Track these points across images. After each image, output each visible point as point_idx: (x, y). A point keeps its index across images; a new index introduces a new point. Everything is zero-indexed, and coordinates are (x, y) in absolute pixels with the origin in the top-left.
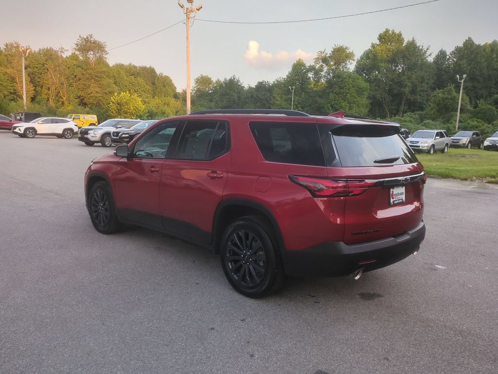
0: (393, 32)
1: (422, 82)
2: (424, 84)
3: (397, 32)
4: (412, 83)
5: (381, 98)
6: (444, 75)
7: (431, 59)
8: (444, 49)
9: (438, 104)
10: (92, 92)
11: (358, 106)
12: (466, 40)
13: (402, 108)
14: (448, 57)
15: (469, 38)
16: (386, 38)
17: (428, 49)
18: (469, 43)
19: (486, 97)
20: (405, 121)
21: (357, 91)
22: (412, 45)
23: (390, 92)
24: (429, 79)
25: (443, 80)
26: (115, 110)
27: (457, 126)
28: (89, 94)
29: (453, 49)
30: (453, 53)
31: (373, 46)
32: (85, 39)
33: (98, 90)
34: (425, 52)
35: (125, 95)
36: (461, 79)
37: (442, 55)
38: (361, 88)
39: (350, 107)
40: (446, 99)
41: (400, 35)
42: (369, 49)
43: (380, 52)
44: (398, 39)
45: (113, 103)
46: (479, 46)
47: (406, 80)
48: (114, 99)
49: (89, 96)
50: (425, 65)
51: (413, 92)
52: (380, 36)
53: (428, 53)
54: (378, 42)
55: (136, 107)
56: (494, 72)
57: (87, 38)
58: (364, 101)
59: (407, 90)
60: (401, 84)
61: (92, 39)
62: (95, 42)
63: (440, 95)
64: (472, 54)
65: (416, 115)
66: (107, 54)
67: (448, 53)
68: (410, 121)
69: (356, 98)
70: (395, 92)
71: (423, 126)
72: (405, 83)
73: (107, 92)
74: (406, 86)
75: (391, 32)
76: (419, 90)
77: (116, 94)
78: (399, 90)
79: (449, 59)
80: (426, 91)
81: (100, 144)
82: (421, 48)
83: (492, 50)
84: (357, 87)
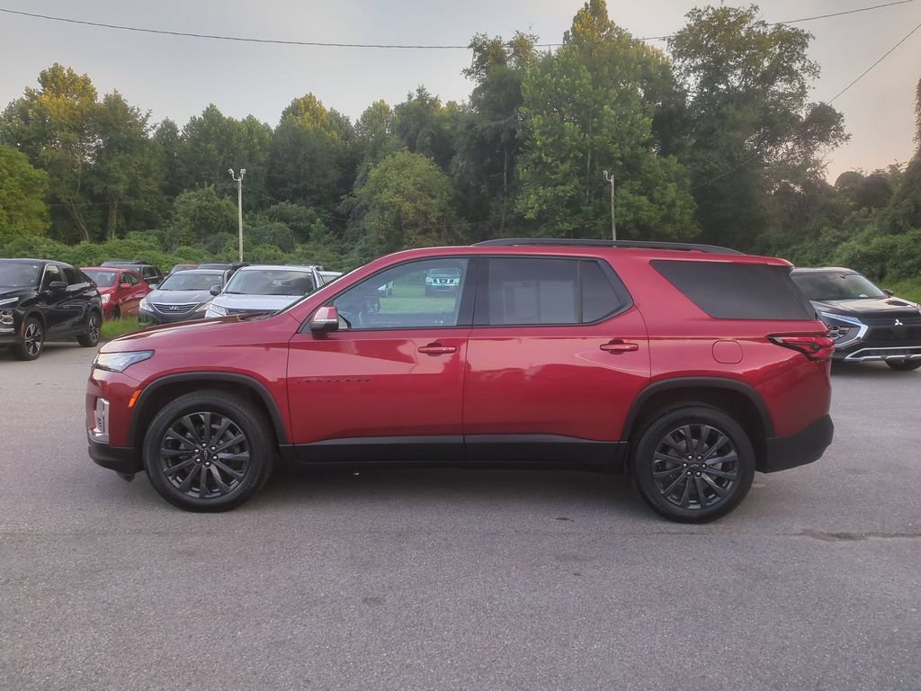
0: (71, 73)
1: (146, 176)
2: (150, 179)
3: (80, 74)
4: (129, 175)
5: (68, 200)
6: (180, 166)
7: (151, 135)
8: (171, 119)
11: (28, 217)
12: (208, 109)
13: (114, 221)
14: (180, 134)
15: (212, 106)
16: (54, 80)
17: (148, 115)
18: (212, 115)
21: (21, 183)
22: (115, 103)
23: (85, 189)
24: (158, 171)
25: (180, 175)
29: (188, 121)
30: (188, 128)
31: (30, 93)
34: (144, 121)
36: (237, 175)
37: (169, 127)
38: (30, 179)
39: (10, 216)
40: (207, 209)
41: (86, 81)
42: (22, 99)
43: (55, 107)
44: (83, 88)
46: (231, 122)
47: (118, 169)
50: (145, 144)
51: (132, 193)
52: (43, 75)
53: (150, 122)
54: (39, 88)
56: (261, 168)
58: (42, 205)
59: (121, 188)
60: (107, 177)
63: (193, 201)
64: (222, 134)
65: (152, 237)
67: (180, 127)
69: (21, 199)
70: (97, 190)
72: (116, 175)
74: (117, 181)
75: (65, 72)
76: (142, 189)
78: (105, 188)
79: (182, 139)
82: (135, 111)
83: (250, 132)
84: (22, 175)
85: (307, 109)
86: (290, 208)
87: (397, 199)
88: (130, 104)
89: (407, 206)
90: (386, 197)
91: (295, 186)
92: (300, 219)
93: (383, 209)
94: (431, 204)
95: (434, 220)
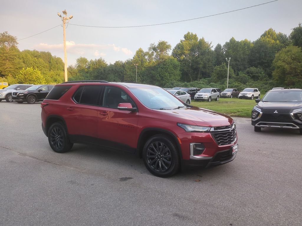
0: (192, 34)
1: (209, 62)
2: (210, 63)
3: (194, 34)
4: (204, 62)
5: (187, 70)
6: (221, 58)
7: (213, 49)
8: (220, 44)
9: (218, 74)
10: (7, 68)
11: (175, 76)
12: (231, 39)
13: (199, 76)
14: (222, 48)
15: (233, 38)
16: (188, 37)
17: (211, 43)
18: (232, 41)
19: (243, 70)
20: (200, 84)
22: (202, 42)
23: (192, 67)
24: (212, 60)
25: (220, 61)
26: (23, 79)
27: (228, 86)
28: (5, 69)
29: (224, 44)
30: (224, 46)
31: (181, 41)
32: (2, 34)
33: (11, 66)
35: (30, 69)
36: (228, 60)
37: (219, 46)
38: (176, 65)
39: (170, 76)
40: (222, 71)
41: (196, 36)
42: (180, 43)
43: (185, 44)
44: (195, 38)
45: (22, 74)
46: (238, 42)
47: (200, 60)
48: (23, 72)
49: (5, 70)
50: (210, 52)
51: (204, 67)
52: (185, 35)
53: (211, 46)
54: (184, 39)
55: (37, 77)
56: (246, 56)
57: (4, 33)
58: (178, 72)
59: (201, 66)
60: (197, 63)
61: (7, 34)
62: (9, 37)
63: (218, 69)
64: (234, 46)
65: (206, 80)
66: (18, 44)
67: (222, 46)
68: (203, 84)
69: (173, 71)
70: (195, 67)
71: (210, 86)
72: (200, 62)
73: (18, 68)
74: (200, 64)
75: (190, 34)
76: (207, 66)
77: (24, 69)
78: (197, 66)
79: (223, 49)
80: (211, 67)
81: (5, 100)
82: (207, 42)
83: (245, 44)
84: (173, 65)
85: (269, 34)
86: (253, 69)
87: (283, 64)
88: (205, 41)
89: (286, 66)
90: (280, 63)
91: (259, 61)
92: (257, 73)
93: (278, 67)
94: (298, 65)
95: (299, 71)
